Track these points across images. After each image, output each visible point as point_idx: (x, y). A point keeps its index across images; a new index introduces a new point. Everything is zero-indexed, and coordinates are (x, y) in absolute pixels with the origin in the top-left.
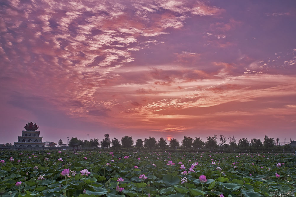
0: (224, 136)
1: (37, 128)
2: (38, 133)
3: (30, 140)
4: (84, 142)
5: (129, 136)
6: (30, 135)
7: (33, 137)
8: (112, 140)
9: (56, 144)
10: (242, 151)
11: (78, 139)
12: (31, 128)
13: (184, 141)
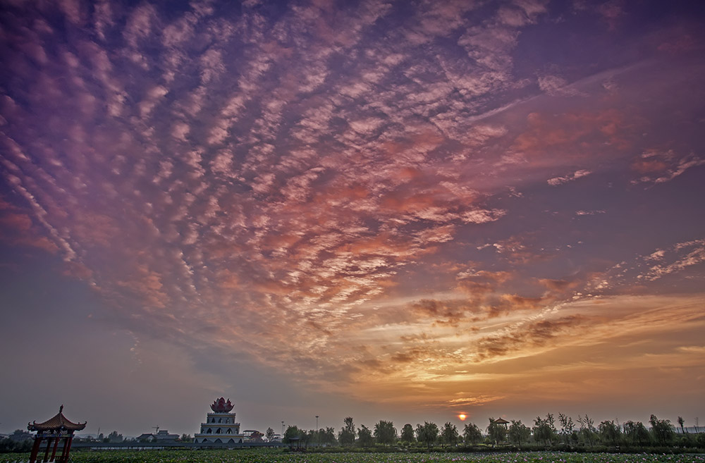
0: (567, 416)
1: (230, 407)
2: (233, 416)
3: (220, 429)
4: (309, 435)
5: (388, 421)
6: (220, 422)
7: (224, 424)
8: (359, 429)
9: (263, 435)
10: (609, 448)
11: (299, 428)
13: (490, 429)
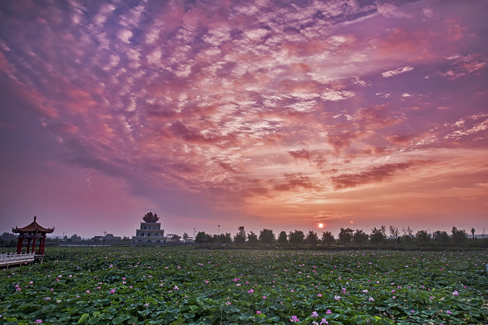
0: (395, 227)
3: (150, 233)
4: (214, 238)
5: (269, 229)
7: (153, 230)
8: (248, 234)
9: (181, 238)
10: (421, 248)
11: (206, 233)
12: (151, 219)
13: (340, 235)
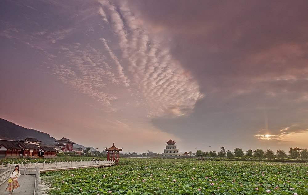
1: (174, 143)
2: (176, 147)
3: (171, 151)
4: (206, 154)
6: (171, 148)
8: (227, 151)
11: (202, 151)
12: (171, 143)
13: (290, 152)
